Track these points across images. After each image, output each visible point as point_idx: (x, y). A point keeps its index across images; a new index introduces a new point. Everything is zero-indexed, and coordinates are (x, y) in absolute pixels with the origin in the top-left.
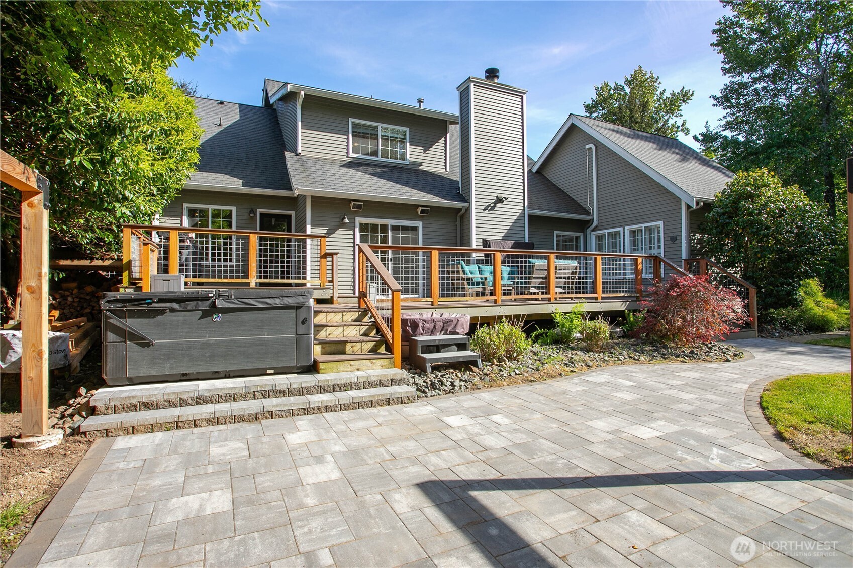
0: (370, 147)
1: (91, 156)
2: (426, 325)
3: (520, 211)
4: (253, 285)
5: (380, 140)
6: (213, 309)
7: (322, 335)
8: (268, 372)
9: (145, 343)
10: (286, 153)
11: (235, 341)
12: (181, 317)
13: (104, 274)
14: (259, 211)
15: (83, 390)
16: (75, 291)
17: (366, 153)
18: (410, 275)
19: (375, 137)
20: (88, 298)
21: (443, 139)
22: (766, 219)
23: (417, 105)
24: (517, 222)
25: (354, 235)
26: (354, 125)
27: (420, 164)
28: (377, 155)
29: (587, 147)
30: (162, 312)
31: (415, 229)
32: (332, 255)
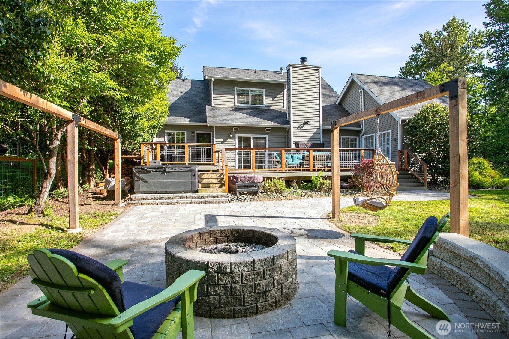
0: (246, 100)
1: (131, 126)
2: (242, 178)
3: (318, 128)
4: (187, 164)
5: (250, 96)
6: (165, 171)
7: (204, 181)
8: (183, 192)
9: (145, 181)
10: (207, 106)
11: (172, 181)
12: (155, 173)
13: (136, 161)
14: (196, 132)
15: (129, 195)
16: (126, 168)
17: (244, 103)
18: (247, 160)
19: (247, 95)
20: (130, 170)
21: (283, 92)
22: (429, 129)
23: (280, 71)
24: (316, 133)
25: (235, 142)
26: (237, 90)
27: (271, 106)
28: (249, 104)
29: (360, 91)
30: (150, 172)
31: (265, 138)
32: (218, 152)
